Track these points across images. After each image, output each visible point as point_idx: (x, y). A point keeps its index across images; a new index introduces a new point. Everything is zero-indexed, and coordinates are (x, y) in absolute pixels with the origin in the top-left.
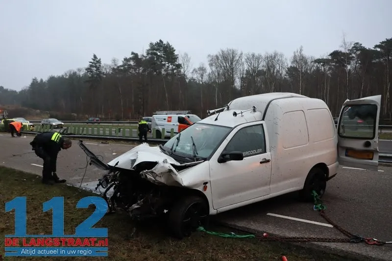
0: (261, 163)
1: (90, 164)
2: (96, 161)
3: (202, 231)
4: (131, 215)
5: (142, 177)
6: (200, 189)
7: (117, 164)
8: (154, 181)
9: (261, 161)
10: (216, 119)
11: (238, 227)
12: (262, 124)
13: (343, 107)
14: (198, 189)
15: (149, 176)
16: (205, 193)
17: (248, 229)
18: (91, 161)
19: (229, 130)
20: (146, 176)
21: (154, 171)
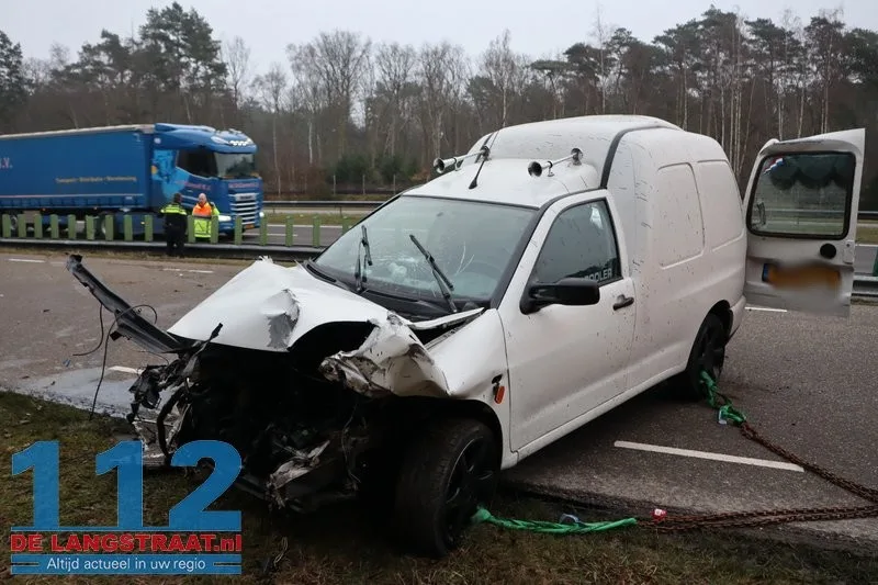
0: (616, 308)
1: (115, 336)
2: (135, 326)
3: (487, 522)
4: (281, 502)
5: (329, 377)
6: (485, 397)
7: (215, 333)
8: (365, 387)
9: (615, 301)
10: (473, 185)
11: (565, 492)
12: (604, 200)
13: (759, 159)
14: (480, 398)
15: (352, 374)
16: (496, 408)
17: (596, 496)
18: (121, 326)
19: (530, 215)
20: (342, 374)
21: (367, 355)
